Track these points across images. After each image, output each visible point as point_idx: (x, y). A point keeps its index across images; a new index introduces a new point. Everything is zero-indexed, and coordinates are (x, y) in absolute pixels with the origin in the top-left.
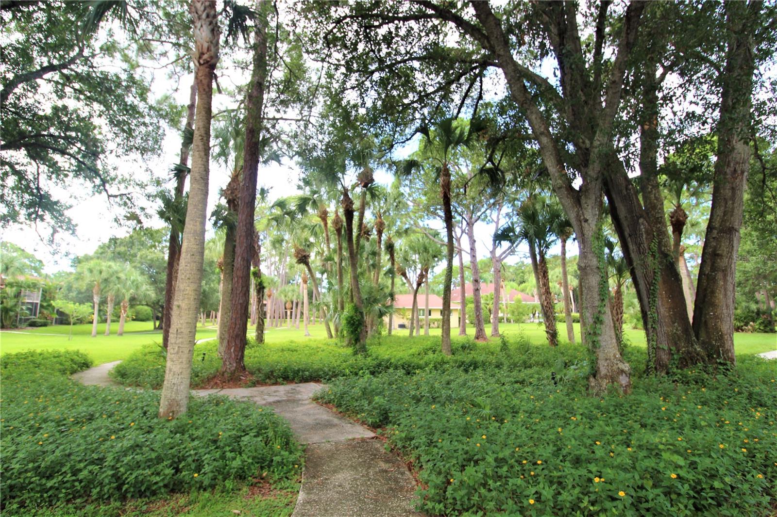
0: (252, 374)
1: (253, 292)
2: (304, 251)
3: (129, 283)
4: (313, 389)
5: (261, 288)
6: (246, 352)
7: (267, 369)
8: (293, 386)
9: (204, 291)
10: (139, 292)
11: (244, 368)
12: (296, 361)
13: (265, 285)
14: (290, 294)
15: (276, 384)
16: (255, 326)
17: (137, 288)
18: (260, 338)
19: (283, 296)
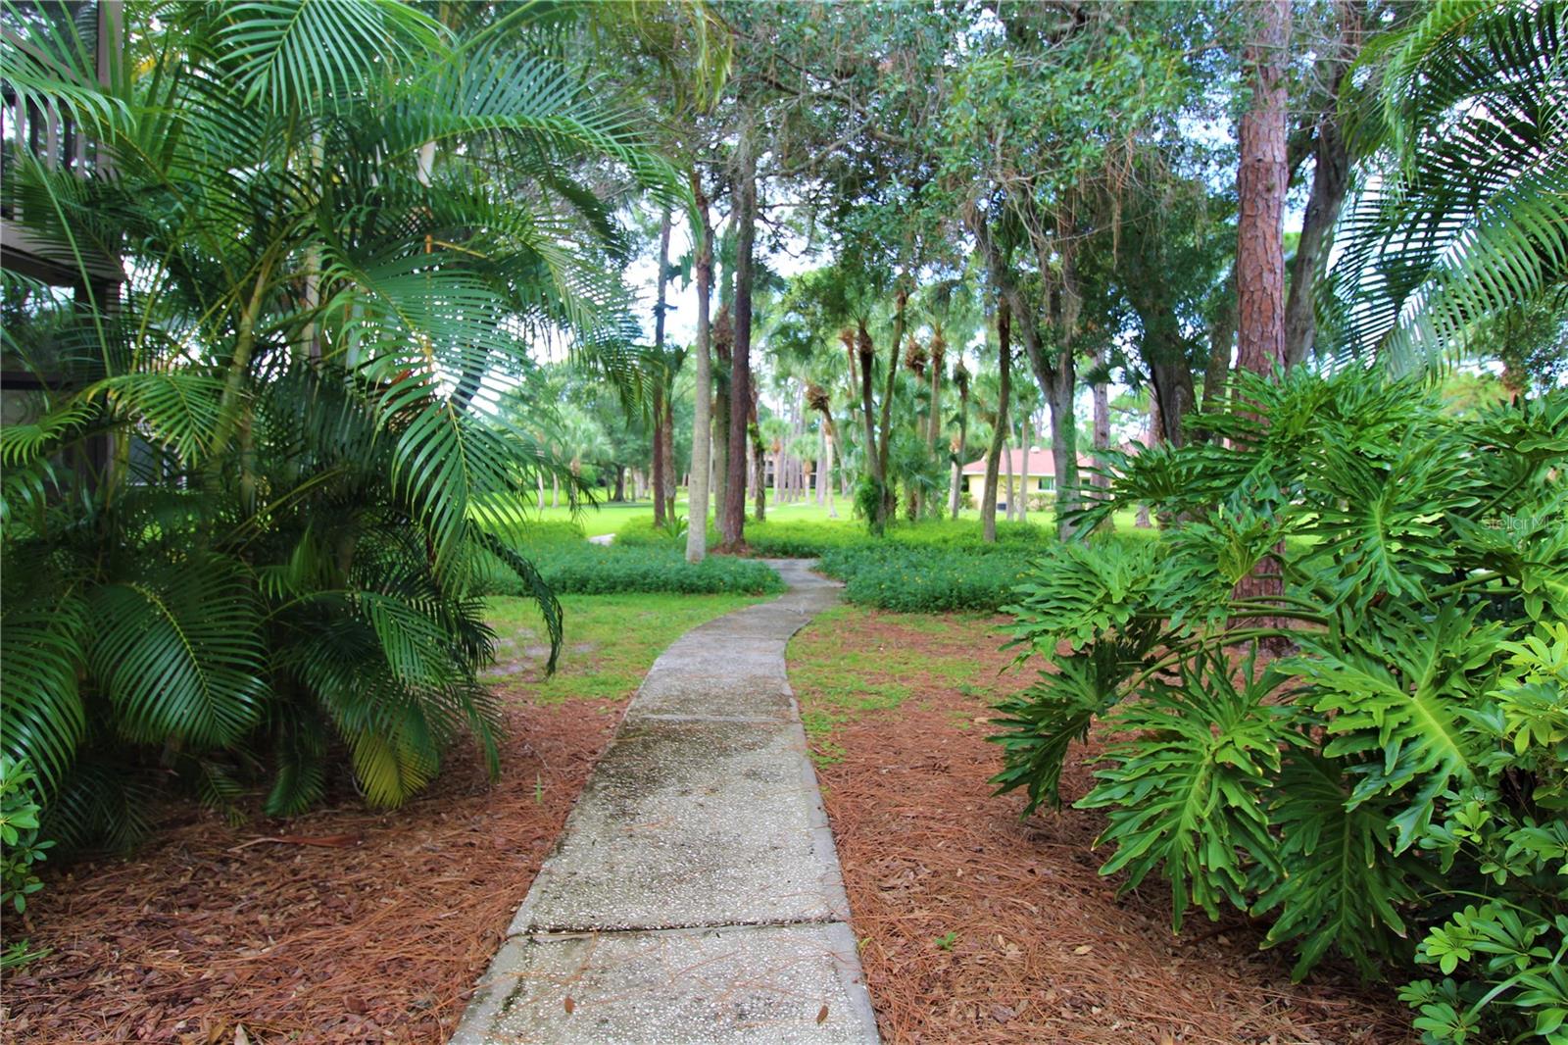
0: (752, 547)
1: (750, 455)
2: (820, 389)
3: (579, 433)
4: (812, 562)
5: (760, 451)
6: (745, 529)
7: (766, 543)
8: (792, 560)
9: (678, 444)
10: (593, 448)
11: (743, 542)
12: (796, 538)
13: (765, 446)
14: (809, 449)
15: (775, 557)
16: (754, 499)
17: (590, 441)
18: (761, 514)
19: (797, 453)
